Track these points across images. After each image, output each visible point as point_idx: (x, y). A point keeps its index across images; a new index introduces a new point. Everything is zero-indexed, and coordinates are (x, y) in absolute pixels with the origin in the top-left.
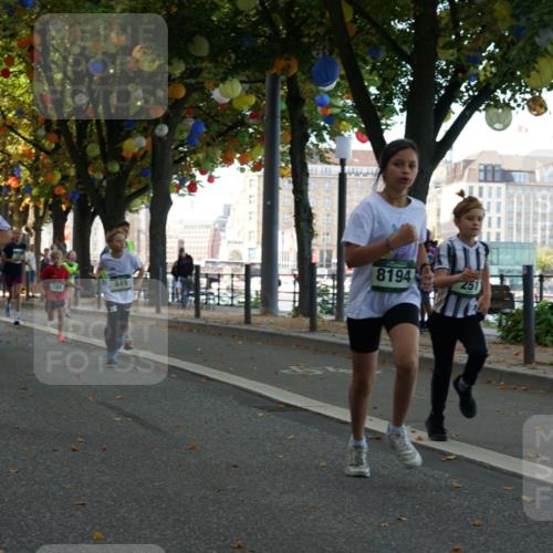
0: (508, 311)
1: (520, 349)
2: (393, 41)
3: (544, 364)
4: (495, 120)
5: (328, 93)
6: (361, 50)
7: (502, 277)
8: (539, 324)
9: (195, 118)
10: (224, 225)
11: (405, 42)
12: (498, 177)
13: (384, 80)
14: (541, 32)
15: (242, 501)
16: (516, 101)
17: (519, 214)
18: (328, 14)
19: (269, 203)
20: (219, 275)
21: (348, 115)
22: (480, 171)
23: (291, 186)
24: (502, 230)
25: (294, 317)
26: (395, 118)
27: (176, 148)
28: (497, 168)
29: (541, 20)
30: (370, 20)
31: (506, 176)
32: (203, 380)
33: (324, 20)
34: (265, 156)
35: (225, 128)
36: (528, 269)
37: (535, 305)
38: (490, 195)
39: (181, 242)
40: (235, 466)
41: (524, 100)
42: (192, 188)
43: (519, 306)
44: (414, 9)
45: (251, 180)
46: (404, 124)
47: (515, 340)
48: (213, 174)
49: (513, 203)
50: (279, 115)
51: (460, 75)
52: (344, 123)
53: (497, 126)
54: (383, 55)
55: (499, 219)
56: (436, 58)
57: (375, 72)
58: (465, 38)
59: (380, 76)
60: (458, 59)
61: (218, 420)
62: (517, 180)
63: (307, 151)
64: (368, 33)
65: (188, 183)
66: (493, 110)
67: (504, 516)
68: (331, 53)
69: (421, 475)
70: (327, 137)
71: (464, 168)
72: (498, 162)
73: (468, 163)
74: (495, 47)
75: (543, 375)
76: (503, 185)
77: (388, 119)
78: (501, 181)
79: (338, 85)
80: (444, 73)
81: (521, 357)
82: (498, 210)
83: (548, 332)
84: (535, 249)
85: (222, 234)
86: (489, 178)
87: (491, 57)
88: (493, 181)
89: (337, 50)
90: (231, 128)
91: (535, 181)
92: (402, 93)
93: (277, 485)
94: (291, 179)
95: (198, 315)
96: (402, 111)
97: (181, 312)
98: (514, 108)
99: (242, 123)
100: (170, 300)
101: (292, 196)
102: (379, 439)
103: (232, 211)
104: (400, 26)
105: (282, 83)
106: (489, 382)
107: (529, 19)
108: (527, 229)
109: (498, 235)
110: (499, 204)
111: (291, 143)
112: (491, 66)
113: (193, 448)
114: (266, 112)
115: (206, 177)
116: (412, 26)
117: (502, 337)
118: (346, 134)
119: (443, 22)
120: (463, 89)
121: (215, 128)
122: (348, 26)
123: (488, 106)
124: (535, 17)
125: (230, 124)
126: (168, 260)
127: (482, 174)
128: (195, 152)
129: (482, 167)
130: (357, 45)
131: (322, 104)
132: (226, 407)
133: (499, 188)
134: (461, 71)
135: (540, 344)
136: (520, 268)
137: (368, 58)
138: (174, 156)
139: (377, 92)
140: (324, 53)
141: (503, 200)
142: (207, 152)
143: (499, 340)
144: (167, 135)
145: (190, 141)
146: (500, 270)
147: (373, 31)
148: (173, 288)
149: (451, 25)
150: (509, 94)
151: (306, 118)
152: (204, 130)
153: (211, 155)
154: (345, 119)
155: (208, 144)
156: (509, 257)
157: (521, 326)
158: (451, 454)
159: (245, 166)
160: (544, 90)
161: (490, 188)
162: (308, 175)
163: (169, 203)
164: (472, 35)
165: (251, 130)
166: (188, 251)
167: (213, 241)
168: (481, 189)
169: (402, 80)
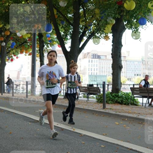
0: (99, 94)
1: (102, 105)
2: (67, 20)
3: (108, 109)
4: (95, 41)
5: (50, 34)
6: (59, 22)
7: (97, 85)
8: (107, 98)
9: (13, 41)
10: (21, 70)
11: (71, 20)
12: (96, 57)
13: (65, 30)
14: (108, 18)
15: (24, 148)
16: (101, 36)
17: (102, 67)
18: (50, 12)
19: (33, 64)
20: (19, 84)
21: (55, 40)
22: (92, 55)
23: (39, 60)
24: (98, 72)
25: (40, 96)
26: (68, 41)
27: (7, 49)
28: (96, 55)
29: (108, 14)
30: (61, 14)
31: (99, 57)
32: (14, 114)
33: (49, 14)
34: (32, 51)
35: (21, 43)
36: (104, 83)
37: (106, 92)
38: (94, 62)
39: (9, 75)
40: (22, 138)
41: (103, 36)
42: (12, 60)
43: (102, 93)
44: (73, 11)
45: (29, 58)
46: (71, 43)
47: (101, 102)
48: (18, 56)
49: (101, 64)
50: (36, 40)
51: (86, 29)
52: (54, 42)
53: (96, 43)
54: (65, 23)
55: (97, 69)
56: (79, 24)
57: (63, 28)
58: (87, 19)
59: (64, 29)
60: (86, 25)
61: (18, 125)
62: (102, 58)
63: (44, 50)
64: (61, 17)
65: (10, 59)
66: (95, 39)
67: (96, 151)
68: (50, 22)
69: (74, 140)
70: (49, 46)
71: (87, 55)
72: (97, 53)
73: (88, 53)
74: (96, 22)
75: (108, 112)
76: (98, 59)
77: (66, 41)
78: (98, 58)
79: (52, 32)
80: (82, 29)
81: (102, 107)
82: (97, 66)
83: (110, 100)
84: (107, 77)
85: (20, 73)
86: (94, 57)
87: (94, 24)
88: (95, 58)
89: (52, 22)
90: (23, 43)
91: (107, 58)
92: (70, 34)
93: (34, 143)
94: (39, 57)
95: (13, 95)
96: (70, 39)
97: (8, 95)
98: (100, 38)
99: (26, 42)
100: (5, 91)
101: (40, 62)
102: (63, 130)
103: (23, 67)
104: (70, 15)
105: (37, 31)
106: (93, 114)
107: (105, 14)
108: (104, 72)
109: (97, 73)
110: (97, 65)
111: (39, 47)
112: (94, 27)
113: (11, 133)
114: (33, 39)
115: (16, 57)
116: (73, 16)
117: (97, 101)
118: (55, 45)
119: (82, 15)
120: (87, 33)
121: (18, 43)
122: (55, 15)
123: (94, 38)
124: (106, 13)
125: (22, 42)
126: (5, 80)
127: (92, 56)
128: (12, 50)
129: (92, 54)
130: (58, 21)
131: (48, 37)
132: (20, 121)
133: (97, 60)
134: (86, 28)
135: (107, 103)
136: (102, 82)
137: (61, 24)
138: (7, 51)
139: (63, 34)
140: (48, 23)
141: (98, 64)
142: (16, 50)
143: (96, 102)
144: (5, 45)
145: (11, 47)
146: (97, 83)
147: (62, 17)
148: (6, 88)
149: (83, 15)
150: (99, 34)
151: (43, 41)
152: (15, 44)
153: (17, 51)
154: (55, 41)
155: (16, 48)
156: (99, 79)
157: (102, 98)
158: (82, 134)
159: (26, 54)
160: (109, 33)
161: (95, 60)
162: (44, 56)
163: (5, 64)
164: (89, 18)
165: (28, 44)
166: (11, 78)
167: (18, 75)
168: (92, 60)
169: (70, 30)
